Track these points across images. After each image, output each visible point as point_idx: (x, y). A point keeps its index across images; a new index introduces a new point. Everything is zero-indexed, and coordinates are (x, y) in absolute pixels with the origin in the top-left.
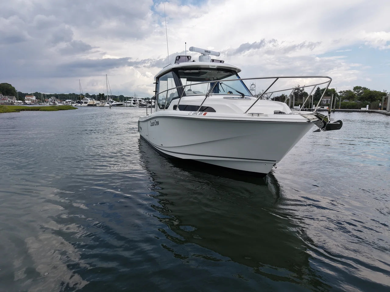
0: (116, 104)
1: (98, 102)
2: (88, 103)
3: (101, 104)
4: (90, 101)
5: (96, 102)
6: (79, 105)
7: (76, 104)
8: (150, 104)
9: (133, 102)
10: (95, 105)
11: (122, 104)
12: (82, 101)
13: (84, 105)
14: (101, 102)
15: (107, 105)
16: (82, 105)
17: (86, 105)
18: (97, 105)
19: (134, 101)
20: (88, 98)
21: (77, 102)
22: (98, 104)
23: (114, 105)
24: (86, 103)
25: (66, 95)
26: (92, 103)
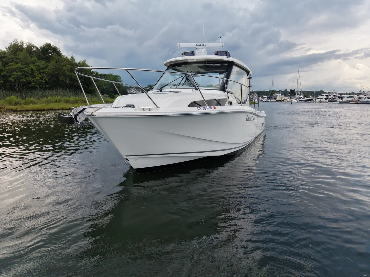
0: (304, 99)
1: (287, 98)
2: (277, 99)
3: (288, 100)
4: (279, 97)
5: (284, 98)
6: (269, 100)
7: (267, 100)
8: (342, 99)
9: (325, 97)
10: (283, 101)
11: (311, 100)
12: (272, 97)
13: (274, 101)
14: (289, 98)
15: (294, 100)
16: (271, 101)
17: (275, 100)
18: (285, 101)
19: (327, 96)
20: (277, 95)
21: (268, 98)
22: (286, 99)
23: (301, 101)
24: (275, 98)
25: (267, 91)
26: (280, 99)
